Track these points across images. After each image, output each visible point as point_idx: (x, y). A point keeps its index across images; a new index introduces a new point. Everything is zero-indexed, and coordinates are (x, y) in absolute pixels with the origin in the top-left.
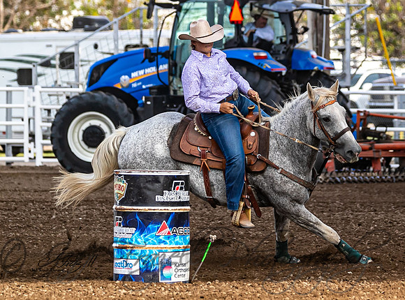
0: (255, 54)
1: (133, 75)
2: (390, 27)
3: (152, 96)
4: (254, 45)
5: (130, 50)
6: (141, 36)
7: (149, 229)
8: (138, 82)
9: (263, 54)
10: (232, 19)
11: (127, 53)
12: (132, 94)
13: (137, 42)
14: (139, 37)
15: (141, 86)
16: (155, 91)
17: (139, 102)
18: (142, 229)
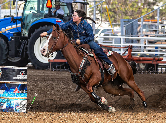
0: (56, 20)
1: (7, 28)
2: (113, 10)
3: (14, 37)
4: (56, 16)
5: (6, 18)
6: (11, 12)
7: (10, 90)
8: (8, 31)
9: (60, 20)
10: (47, 6)
11: (5, 19)
12: (6, 36)
13: (9, 14)
14: (10, 12)
15: (10, 32)
16: (15, 34)
17: (9, 39)
18: (7, 90)
